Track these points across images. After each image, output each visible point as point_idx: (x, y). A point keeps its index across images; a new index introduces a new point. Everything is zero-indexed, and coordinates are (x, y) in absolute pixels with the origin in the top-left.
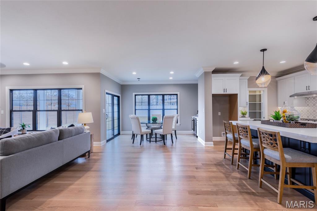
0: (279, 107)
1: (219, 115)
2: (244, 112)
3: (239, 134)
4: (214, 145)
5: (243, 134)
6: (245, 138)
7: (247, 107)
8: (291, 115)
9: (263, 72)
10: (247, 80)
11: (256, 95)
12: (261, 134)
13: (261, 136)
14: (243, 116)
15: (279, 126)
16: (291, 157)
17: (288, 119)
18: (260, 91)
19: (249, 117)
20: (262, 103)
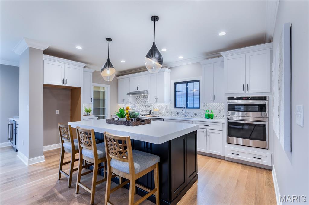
0: (119, 104)
1: (56, 114)
2: (88, 109)
3: (80, 143)
4: (45, 160)
5: (84, 141)
6: (87, 147)
7: (92, 103)
8: (134, 112)
9: (108, 64)
10: (92, 74)
11: (100, 92)
12: (108, 140)
13: (108, 143)
14: (88, 113)
15: (124, 125)
16: (140, 164)
17: (131, 116)
18: (104, 88)
19: (94, 115)
20: (106, 100)
